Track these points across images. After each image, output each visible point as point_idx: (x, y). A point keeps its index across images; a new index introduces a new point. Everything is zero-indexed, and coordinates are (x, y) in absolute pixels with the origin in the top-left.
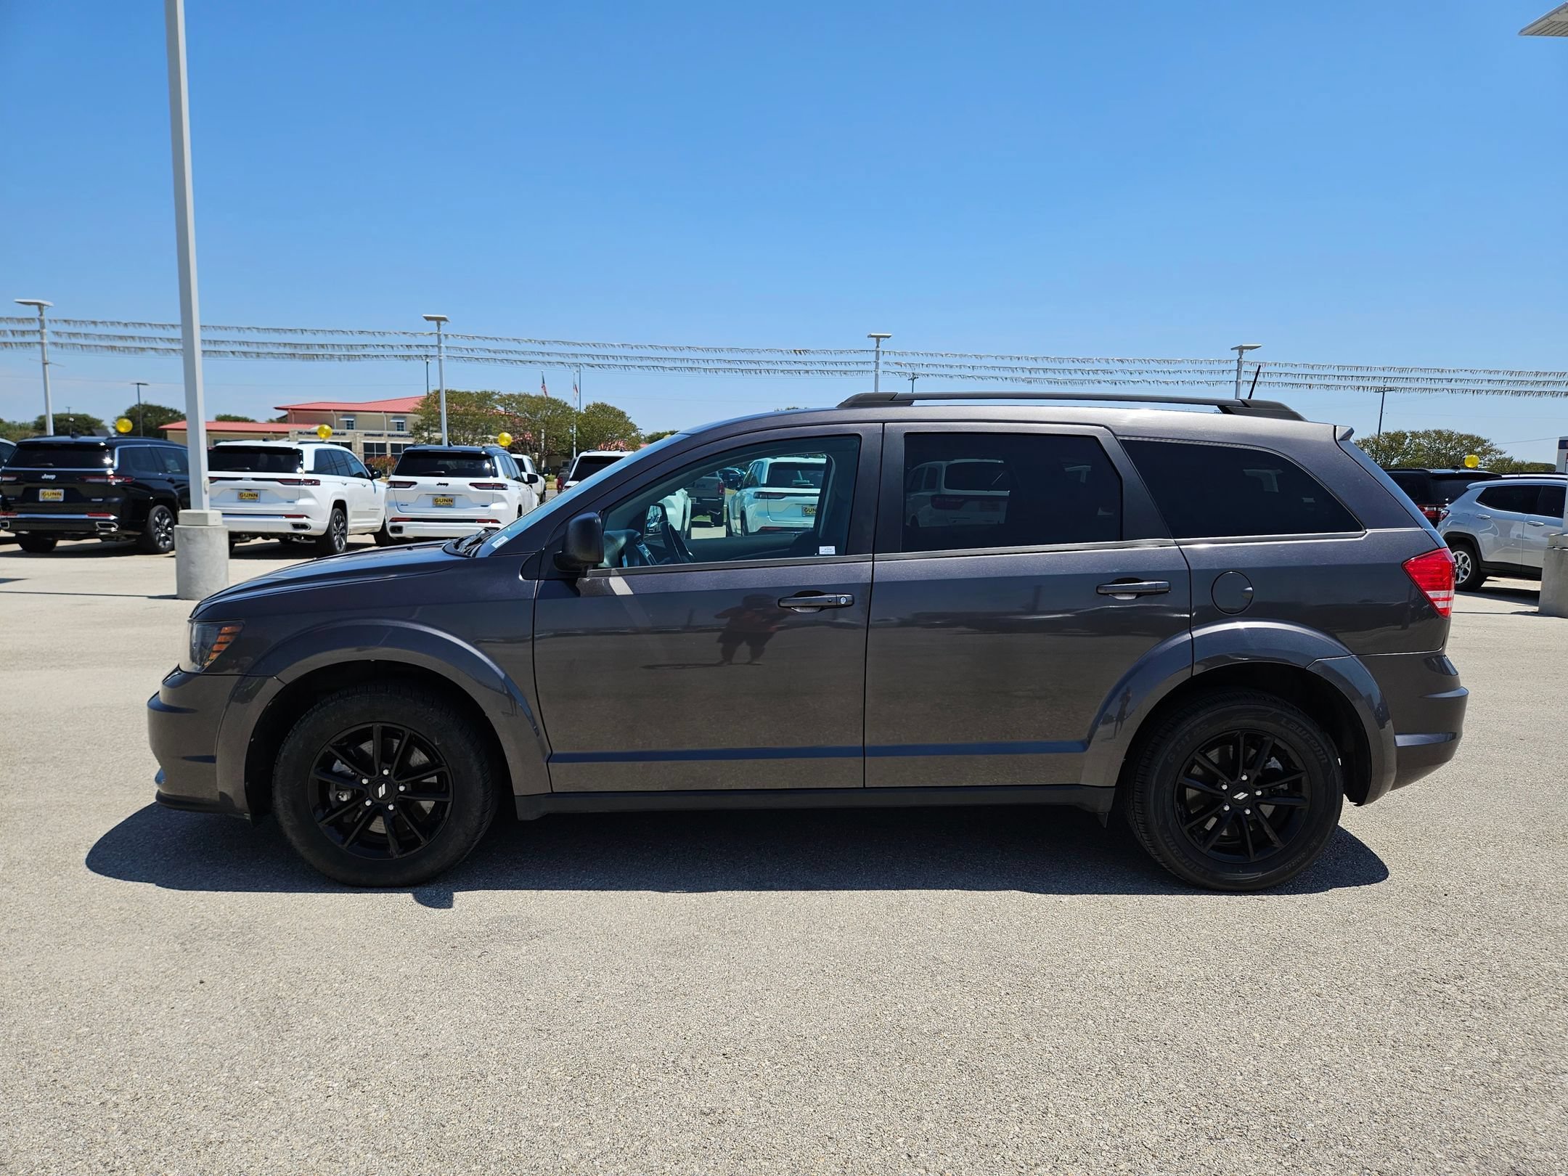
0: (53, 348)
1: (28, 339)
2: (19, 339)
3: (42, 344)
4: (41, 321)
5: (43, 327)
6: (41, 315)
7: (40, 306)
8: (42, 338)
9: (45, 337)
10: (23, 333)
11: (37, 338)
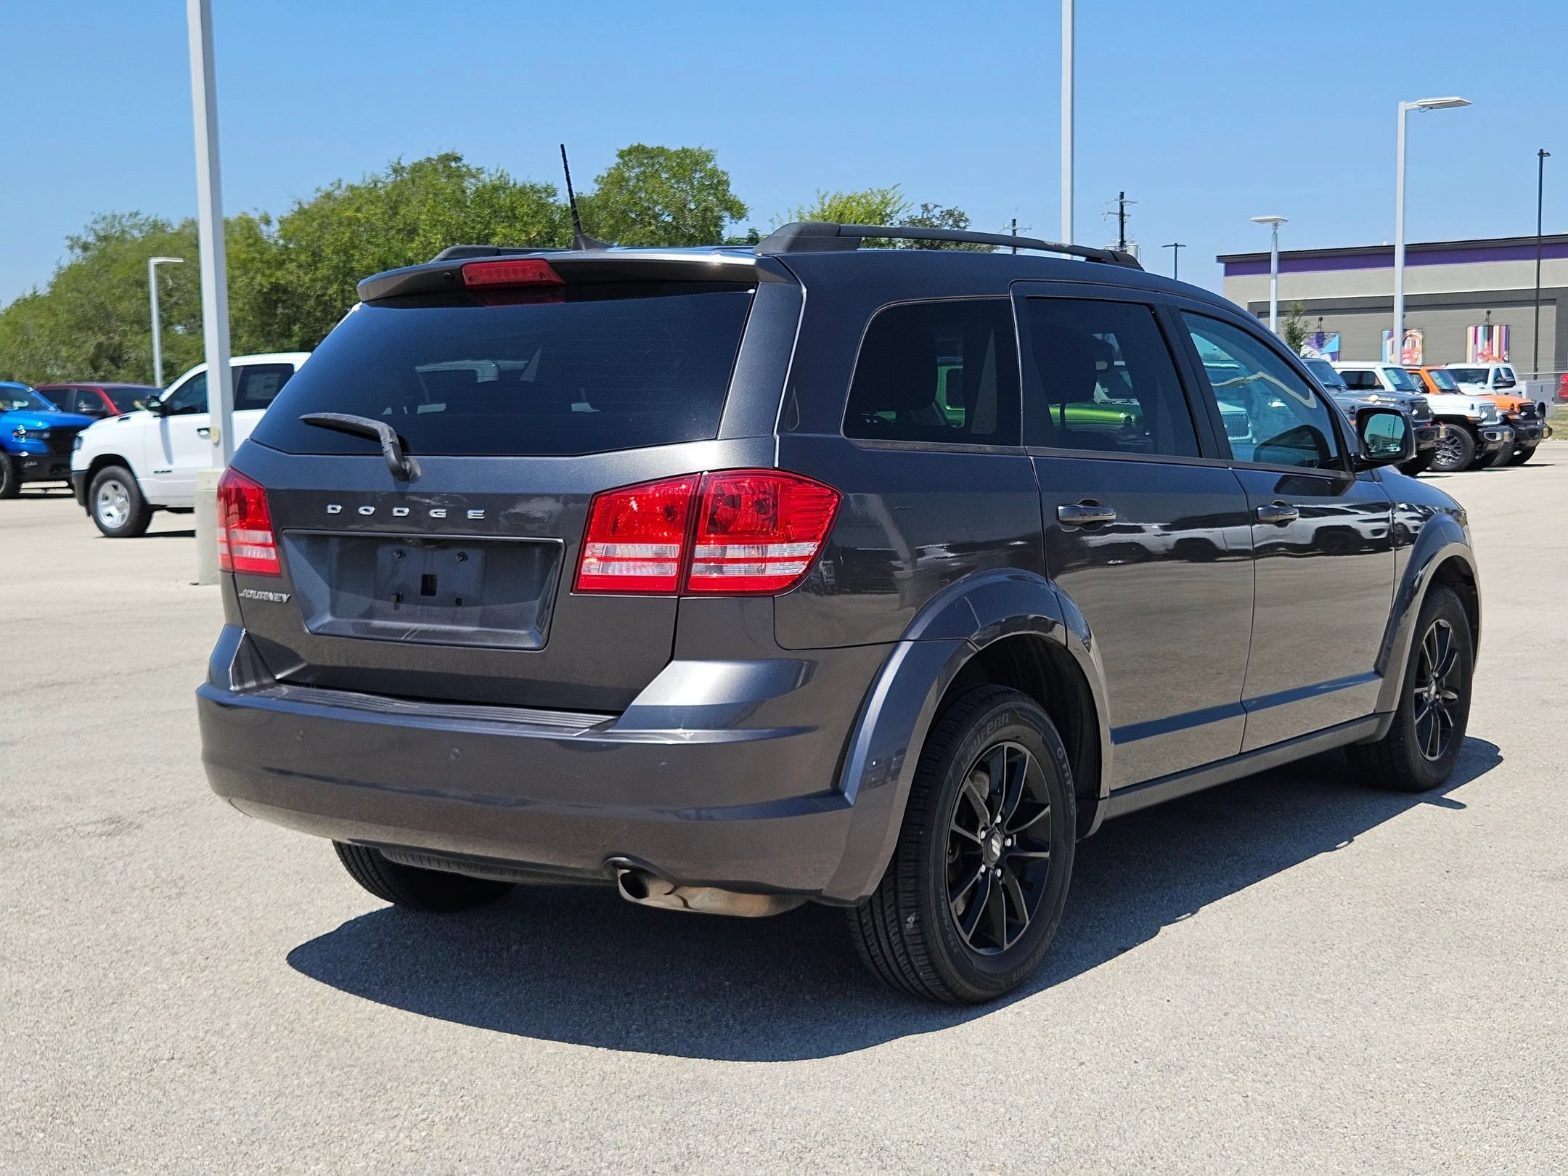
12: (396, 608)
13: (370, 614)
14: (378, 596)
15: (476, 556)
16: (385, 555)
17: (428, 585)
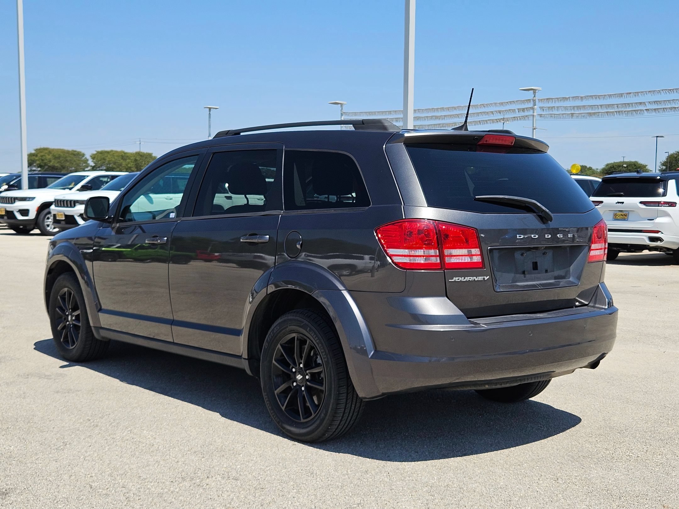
0: (538, 118)
1: (526, 113)
2: (522, 114)
3: (533, 116)
4: (534, 101)
5: (535, 105)
6: (535, 96)
7: (534, 90)
8: (534, 113)
9: (535, 111)
10: (523, 110)
11: (531, 113)
12: (525, 277)
13: (514, 281)
14: (516, 272)
15: (550, 254)
16: (517, 255)
17: (535, 266)
